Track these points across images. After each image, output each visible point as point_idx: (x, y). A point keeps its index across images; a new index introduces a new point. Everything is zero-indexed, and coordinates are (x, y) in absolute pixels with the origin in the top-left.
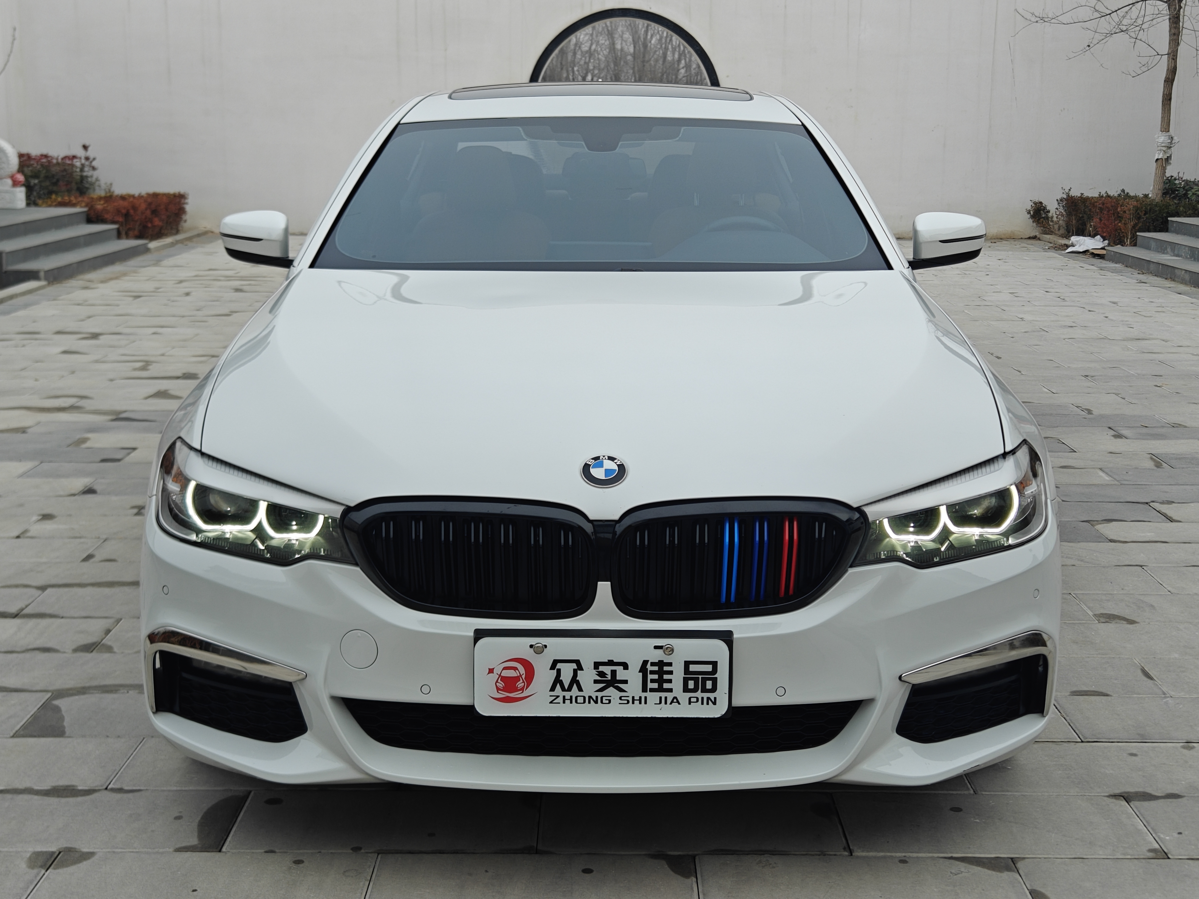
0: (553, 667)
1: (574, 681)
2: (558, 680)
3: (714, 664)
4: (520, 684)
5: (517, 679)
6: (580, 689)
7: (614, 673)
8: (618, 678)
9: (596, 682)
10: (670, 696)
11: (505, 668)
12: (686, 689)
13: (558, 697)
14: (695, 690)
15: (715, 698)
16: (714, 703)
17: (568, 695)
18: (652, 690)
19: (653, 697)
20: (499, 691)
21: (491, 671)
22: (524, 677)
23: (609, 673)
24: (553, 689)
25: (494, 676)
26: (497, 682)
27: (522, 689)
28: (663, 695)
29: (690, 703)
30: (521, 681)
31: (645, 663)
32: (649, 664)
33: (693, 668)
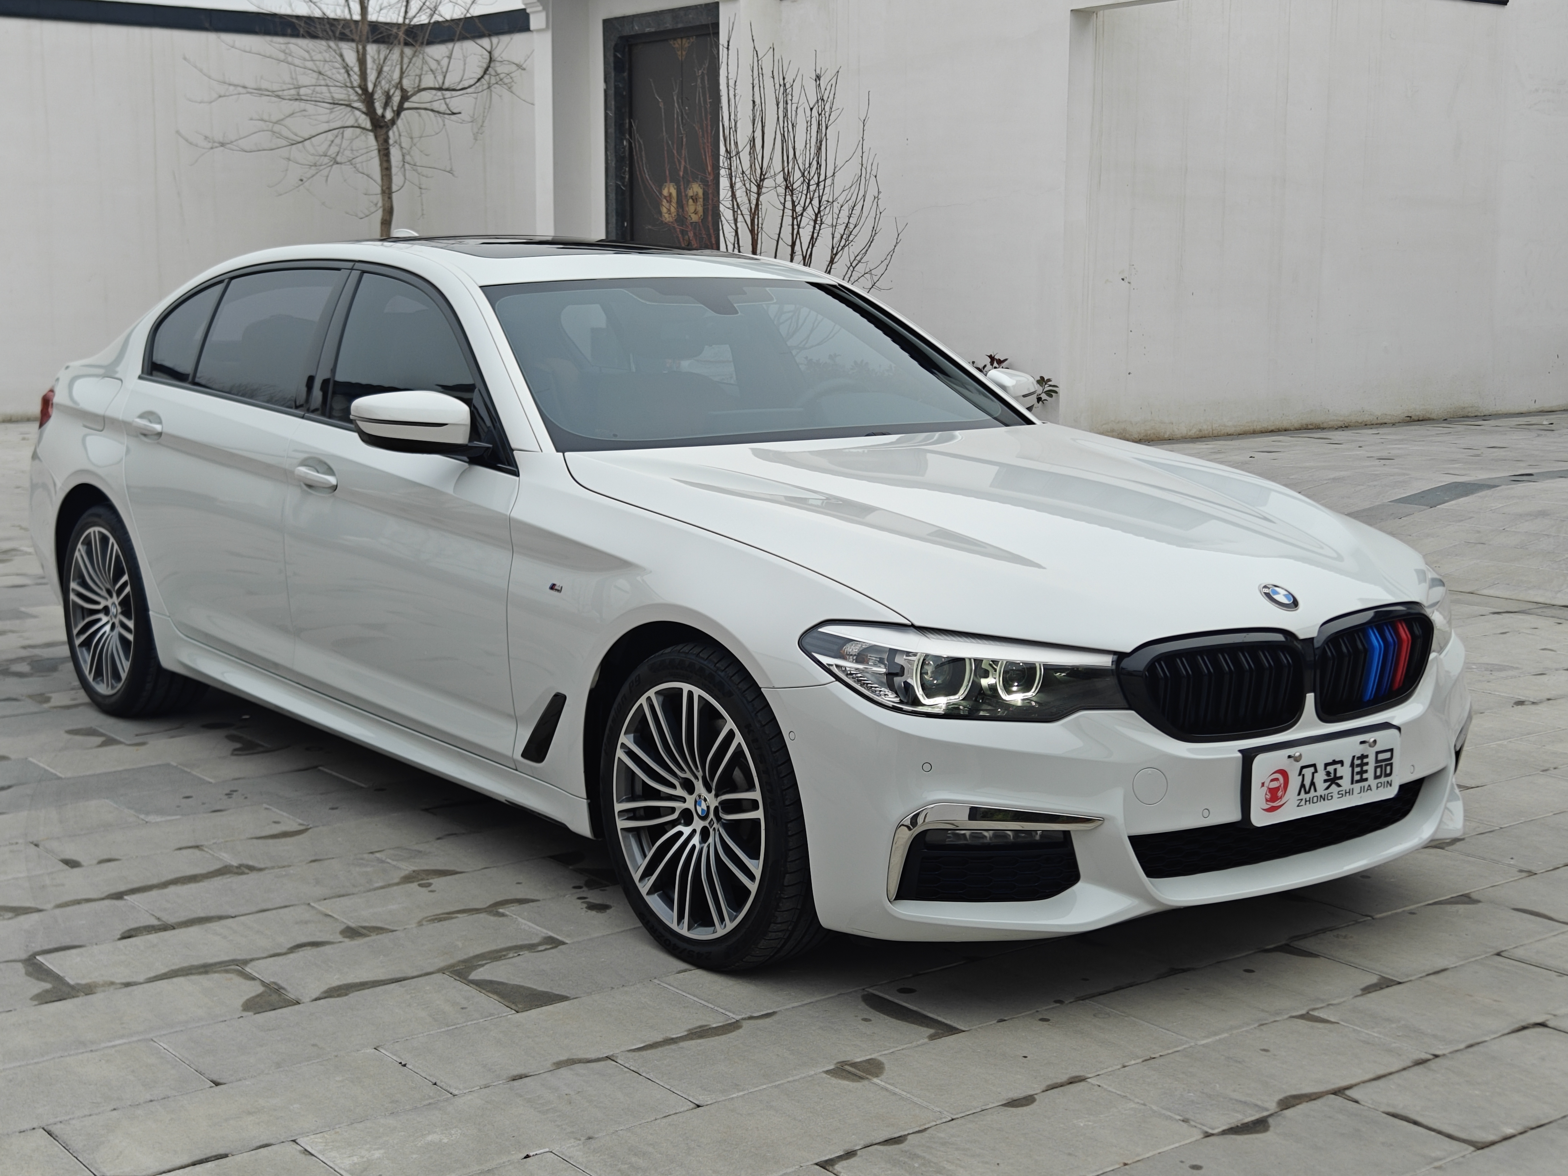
0: (1300, 774)
1: (1313, 783)
2: (1303, 785)
3: (1391, 750)
4: (1280, 793)
5: (1277, 789)
6: (1315, 790)
7: (1335, 770)
8: (1338, 775)
9: (1325, 781)
10: (1366, 784)
11: (1272, 780)
12: (1376, 777)
13: (1302, 800)
14: (1380, 777)
15: (1391, 781)
16: (1391, 785)
17: (1308, 796)
18: (1358, 782)
19: (1357, 787)
20: (1268, 803)
21: (1263, 784)
22: (1282, 786)
23: (1332, 772)
24: (1299, 794)
25: (1265, 789)
26: (1266, 794)
27: (1281, 798)
28: (1362, 784)
29: (1378, 787)
30: (1280, 790)
31: (1354, 757)
32: (1356, 759)
33: (1381, 757)
